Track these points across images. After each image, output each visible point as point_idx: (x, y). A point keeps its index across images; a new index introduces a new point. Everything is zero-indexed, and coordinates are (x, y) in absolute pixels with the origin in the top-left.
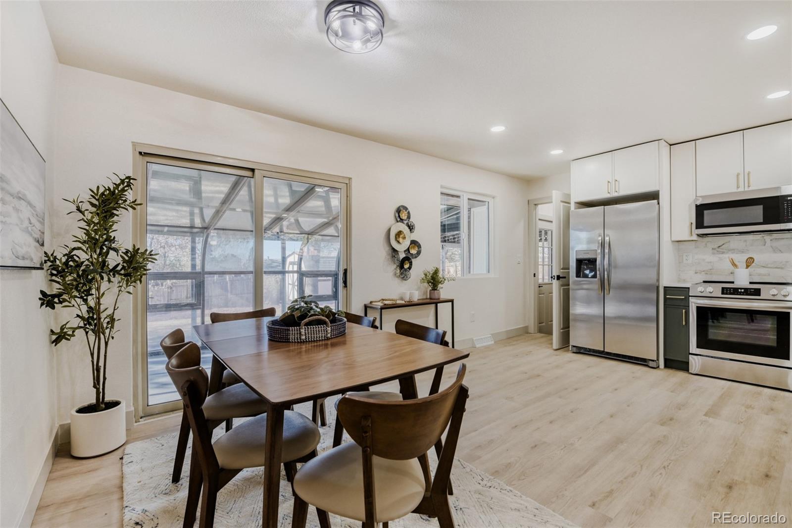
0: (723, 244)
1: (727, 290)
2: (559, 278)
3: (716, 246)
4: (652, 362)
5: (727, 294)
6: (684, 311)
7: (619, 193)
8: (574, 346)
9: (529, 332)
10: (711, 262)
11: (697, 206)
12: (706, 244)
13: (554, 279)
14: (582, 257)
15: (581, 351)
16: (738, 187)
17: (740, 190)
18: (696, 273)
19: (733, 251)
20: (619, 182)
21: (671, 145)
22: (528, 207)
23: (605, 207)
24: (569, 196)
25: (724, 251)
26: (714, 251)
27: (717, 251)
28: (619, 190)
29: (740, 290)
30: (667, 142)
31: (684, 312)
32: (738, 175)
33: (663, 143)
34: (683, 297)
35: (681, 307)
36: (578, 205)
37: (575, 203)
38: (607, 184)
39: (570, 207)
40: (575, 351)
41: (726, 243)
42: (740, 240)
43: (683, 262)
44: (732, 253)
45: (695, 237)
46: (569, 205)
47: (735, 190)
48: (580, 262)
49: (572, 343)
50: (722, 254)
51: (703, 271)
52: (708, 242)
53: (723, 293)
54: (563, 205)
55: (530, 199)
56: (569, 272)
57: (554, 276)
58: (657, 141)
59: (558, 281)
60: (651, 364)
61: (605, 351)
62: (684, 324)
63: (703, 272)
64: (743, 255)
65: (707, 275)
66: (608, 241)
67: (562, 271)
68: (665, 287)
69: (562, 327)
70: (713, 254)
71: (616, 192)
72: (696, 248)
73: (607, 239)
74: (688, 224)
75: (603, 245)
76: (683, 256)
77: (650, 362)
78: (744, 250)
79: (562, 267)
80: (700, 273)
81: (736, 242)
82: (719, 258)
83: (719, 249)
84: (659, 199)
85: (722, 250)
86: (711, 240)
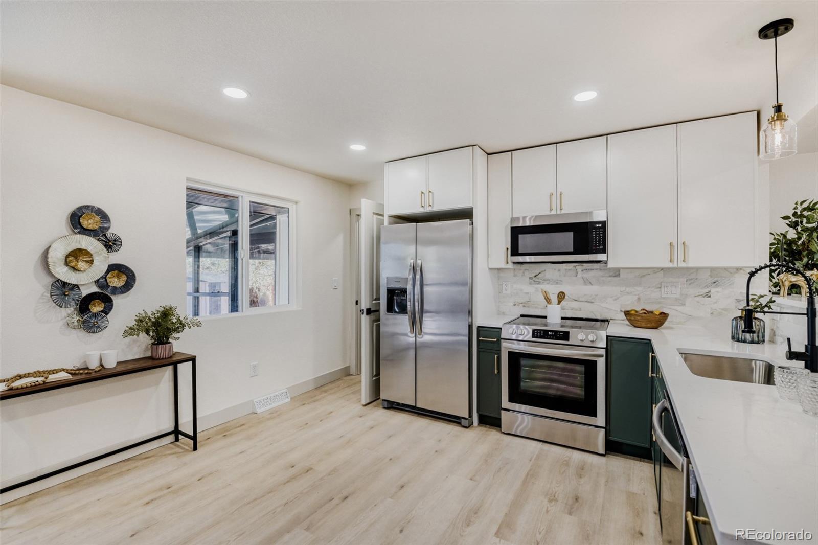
0: (540, 273)
1: (537, 333)
2: (369, 312)
3: (532, 275)
4: (465, 420)
5: (537, 337)
6: (496, 356)
7: (432, 208)
8: (385, 400)
9: (351, 374)
10: (528, 293)
11: (512, 228)
12: (524, 273)
13: (363, 314)
14: (393, 287)
15: (392, 406)
16: (551, 210)
17: (554, 212)
18: (514, 305)
19: (547, 281)
20: (433, 193)
21: (488, 154)
22: (350, 217)
23: (417, 224)
24: (382, 206)
25: (540, 281)
26: (531, 280)
27: (534, 281)
28: (433, 204)
29: (550, 333)
30: (484, 151)
31: (496, 358)
32: (551, 195)
33: (476, 148)
34: (496, 340)
35: (494, 351)
36: (392, 218)
37: (389, 216)
38: (420, 195)
39: (384, 220)
40: (386, 406)
41: (542, 272)
42: (555, 269)
43: (502, 292)
44: (548, 284)
45: (510, 266)
46: (381, 218)
47: (548, 213)
48: (391, 292)
49: (383, 396)
50: (538, 284)
51: (522, 303)
52: (525, 270)
53: (533, 336)
54: (377, 218)
55: (352, 207)
56: (379, 303)
57: (363, 310)
58: (471, 147)
59: (368, 317)
60: (464, 422)
61: (417, 406)
62: (496, 373)
63: (521, 305)
64: (557, 286)
65: (524, 308)
66: (420, 264)
67: (374, 302)
68: (478, 327)
69: (375, 374)
70: (530, 284)
71: (430, 206)
72: (514, 276)
73: (419, 262)
74: (505, 250)
75: (414, 269)
76: (502, 285)
77: (463, 420)
78: (558, 280)
79: (375, 297)
80: (518, 305)
81: (551, 272)
82: (536, 288)
83: (535, 279)
84: (473, 218)
85: (537, 280)
86: (528, 268)
